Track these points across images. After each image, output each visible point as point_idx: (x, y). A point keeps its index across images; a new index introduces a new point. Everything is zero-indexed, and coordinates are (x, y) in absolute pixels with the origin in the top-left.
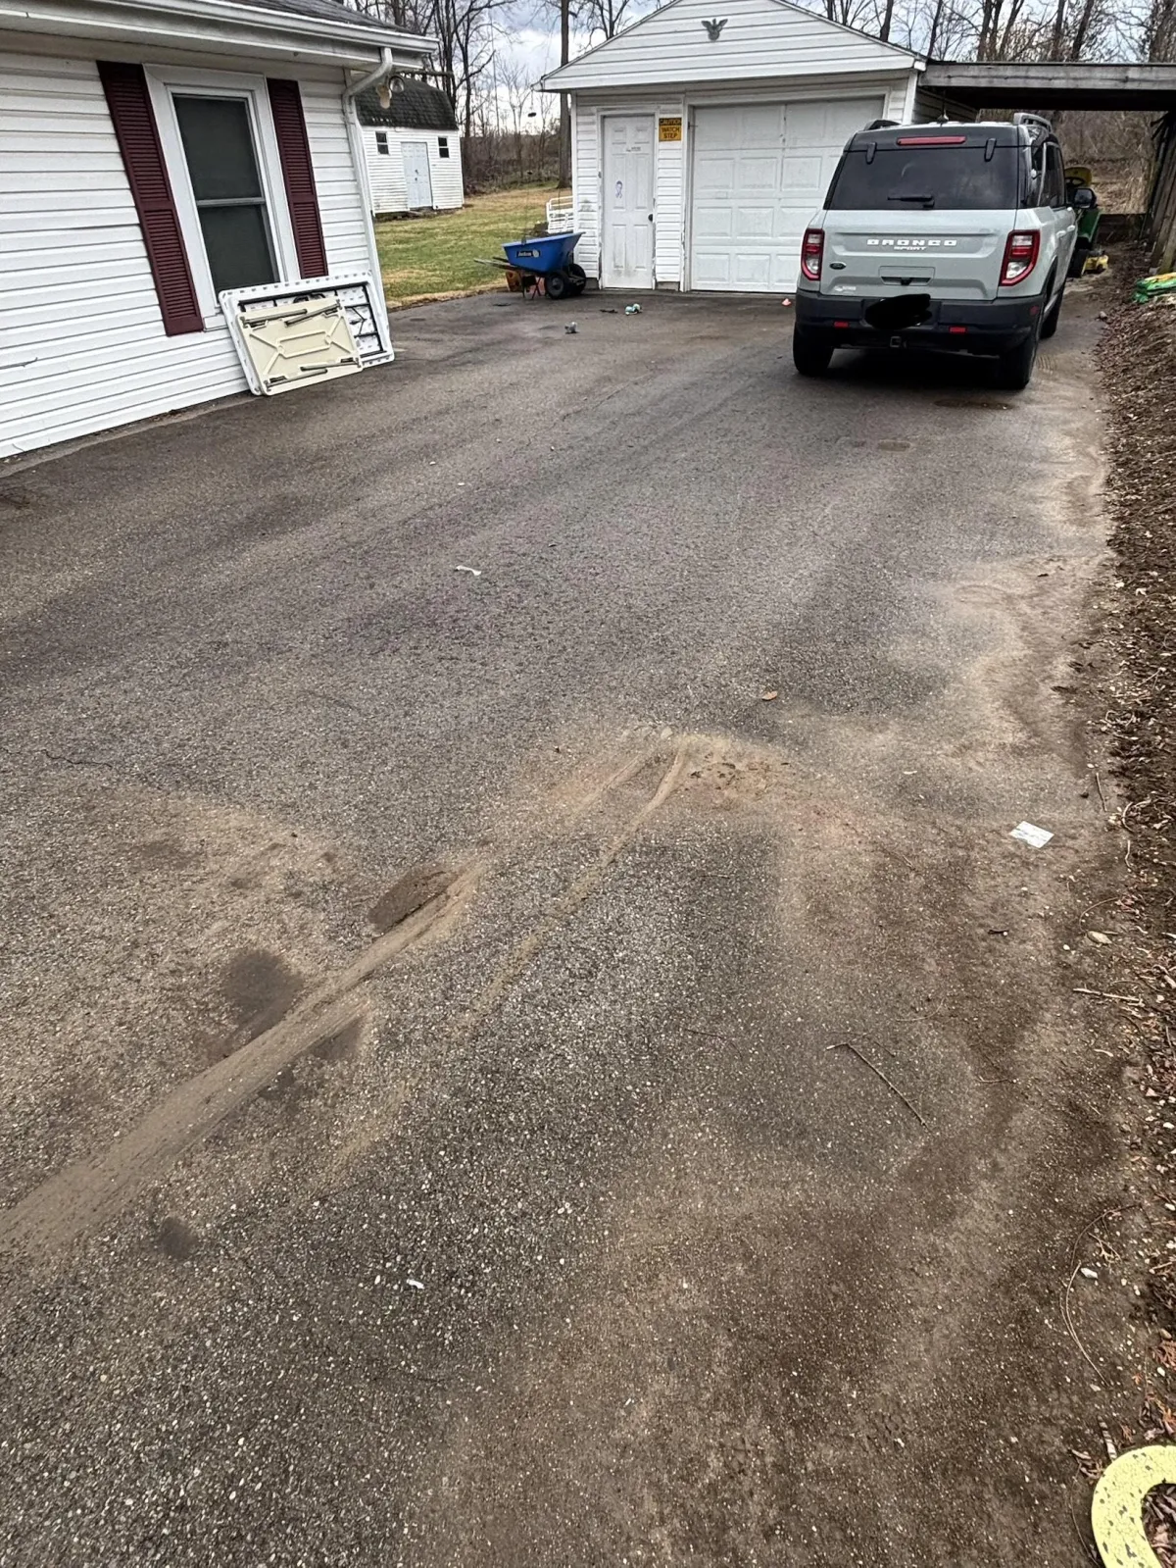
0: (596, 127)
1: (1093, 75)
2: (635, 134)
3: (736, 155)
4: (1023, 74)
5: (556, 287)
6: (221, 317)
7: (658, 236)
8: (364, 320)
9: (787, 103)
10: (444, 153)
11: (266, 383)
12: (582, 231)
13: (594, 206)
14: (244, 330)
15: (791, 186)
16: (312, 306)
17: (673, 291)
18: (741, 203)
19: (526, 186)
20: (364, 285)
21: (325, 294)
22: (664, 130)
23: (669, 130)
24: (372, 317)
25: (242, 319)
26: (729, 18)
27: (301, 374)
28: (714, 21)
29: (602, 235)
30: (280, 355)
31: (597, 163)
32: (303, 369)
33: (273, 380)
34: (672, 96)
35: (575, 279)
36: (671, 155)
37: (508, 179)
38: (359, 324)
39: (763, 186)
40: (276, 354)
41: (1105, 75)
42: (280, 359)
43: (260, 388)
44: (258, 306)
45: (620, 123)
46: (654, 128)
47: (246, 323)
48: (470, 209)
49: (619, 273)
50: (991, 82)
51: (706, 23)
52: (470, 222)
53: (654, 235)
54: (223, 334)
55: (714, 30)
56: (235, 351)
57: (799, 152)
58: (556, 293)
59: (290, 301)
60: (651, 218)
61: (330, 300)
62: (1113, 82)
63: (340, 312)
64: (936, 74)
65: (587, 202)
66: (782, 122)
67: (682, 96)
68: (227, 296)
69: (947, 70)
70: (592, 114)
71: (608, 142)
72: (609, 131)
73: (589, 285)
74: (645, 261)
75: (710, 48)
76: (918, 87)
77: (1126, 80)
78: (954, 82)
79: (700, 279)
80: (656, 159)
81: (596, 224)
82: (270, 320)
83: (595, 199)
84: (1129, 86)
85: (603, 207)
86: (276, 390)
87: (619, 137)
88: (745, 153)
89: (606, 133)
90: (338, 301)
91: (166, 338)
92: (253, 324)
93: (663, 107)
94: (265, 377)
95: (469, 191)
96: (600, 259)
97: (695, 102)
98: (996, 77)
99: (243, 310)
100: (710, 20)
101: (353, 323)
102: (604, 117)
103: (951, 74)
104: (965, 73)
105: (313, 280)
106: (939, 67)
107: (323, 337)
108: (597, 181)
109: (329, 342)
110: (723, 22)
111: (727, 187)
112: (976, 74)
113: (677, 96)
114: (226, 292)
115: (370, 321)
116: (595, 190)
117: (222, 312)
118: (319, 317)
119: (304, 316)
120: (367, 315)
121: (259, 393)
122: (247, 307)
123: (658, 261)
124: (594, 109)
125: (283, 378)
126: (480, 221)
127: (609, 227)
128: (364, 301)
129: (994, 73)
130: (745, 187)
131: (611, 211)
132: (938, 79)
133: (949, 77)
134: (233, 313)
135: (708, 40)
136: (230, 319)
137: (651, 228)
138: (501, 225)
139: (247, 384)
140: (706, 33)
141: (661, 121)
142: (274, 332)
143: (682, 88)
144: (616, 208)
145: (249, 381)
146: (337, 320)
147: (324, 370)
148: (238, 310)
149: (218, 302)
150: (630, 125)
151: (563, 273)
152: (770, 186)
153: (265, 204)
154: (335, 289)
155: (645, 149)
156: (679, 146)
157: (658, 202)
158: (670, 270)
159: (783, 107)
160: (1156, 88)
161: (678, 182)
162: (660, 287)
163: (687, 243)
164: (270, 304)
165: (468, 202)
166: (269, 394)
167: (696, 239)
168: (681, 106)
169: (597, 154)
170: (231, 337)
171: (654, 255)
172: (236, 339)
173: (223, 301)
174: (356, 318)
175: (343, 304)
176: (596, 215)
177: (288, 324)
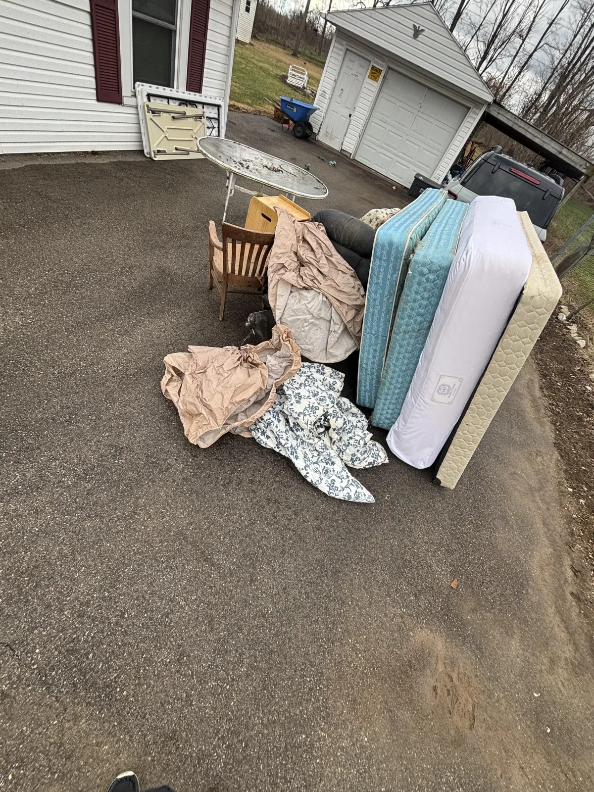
0: (342, 53)
1: (550, 143)
2: (358, 68)
3: (398, 103)
4: (526, 128)
5: (299, 132)
6: (134, 99)
7: (351, 126)
8: (214, 128)
9: (429, 88)
10: (248, 10)
11: (154, 152)
12: (318, 107)
13: (328, 96)
14: (147, 114)
15: (414, 131)
16: (189, 110)
17: (347, 157)
18: (391, 128)
19: (277, 45)
20: (219, 106)
21: (197, 105)
22: (372, 73)
23: (375, 73)
24: (219, 127)
25: (148, 106)
26: (426, 30)
27: (175, 151)
28: (419, 27)
29: (326, 113)
30: (166, 137)
31: (336, 73)
32: (176, 149)
33: (159, 151)
34: (383, 56)
35: (308, 132)
36: (371, 87)
37: (270, 37)
38: (211, 129)
39: (403, 125)
40: (163, 136)
41: (555, 146)
42: (165, 139)
43: (150, 153)
44: (158, 100)
45: (354, 57)
46: (368, 69)
47: (149, 109)
48: (252, 47)
49: (327, 136)
50: (513, 125)
51: (414, 26)
52: (252, 55)
53: (349, 125)
54: (133, 111)
55: (417, 32)
56: (139, 124)
57: (424, 116)
58: (298, 135)
59: (178, 103)
60: (350, 115)
61: (199, 110)
62: (556, 151)
63: (204, 120)
64: (495, 109)
65: (325, 92)
66: (424, 97)
67: (387, 59)
68: (141, 87)
69: (499, 110)
70: (342, 45)
71: (345, 64)
72: (347, 59)
73: (313, 136)
74: (341, 136)
75: (410, 41)
76: (485, 111)
77: (561, 153)
78: (500, 117)
79: (360, 156)
80: (363, 87)
81: (325, 106)
82: (163, 112)
83: (329, 92)
84: (560, 156)
85: (331, 99)
86: (159, 158)
87: (350, 64)
88: (401, 104)
89: (345, 58)
90: (204, 112)
91: (96, 102)
92: (153, 112)
93: (376, 59)
94: (154, 148)
95: (254, 36)
96: (321, 125)
97: (392, 66)
98: (516, 124)
99: (149, 100)
100: (417, 26)
101: (208, 128)
102: (347, 50)
103: (500, 112)
104: (506, 116)
105: (192, 93)
106: (497, 106)
107: (191, 132)
108: (333, 83)
109: (194, 136)
110: (423, 30)
111: (388, 117)
112: (510, 118)
113: (384, 57)
114: (141, 83)
115: (217, 129)
116: (330, 87)
117: (135, 96)
118: (191, 120)
119: (183, 116)
120: (216, 125)
121: (149, 156)
122: (152, 99)
123: (346, 139)
124: (344, 43)
125: (165, 151)
126: (257, 58)
127: (330, 111)
128: (216, 116)
129: (516, 121)
130: (395, 121)
131: (333, 103)
132: (494, 112)
133: (499, 113)
134: (142, 100)
135: (412, 36)
136: (140, 103)
137: (349, 122)
138: (266, 66)
139: (142, 146)
140: (413, 32)
141: (373, 67)
142: (164, 120)
143: (388, 55)
144: (336, 102)
145: (144, 147)
146: (200, 124)
147: (187, 152)
148: (145, 99)
149: (134, 88)
150: (358, 61)
151: (303, 125)
152: (406, 127)
153: (175, 31)
154: (203, 104)
155: (360, 78)
156: (376, 85)
157: (356, 110)
158: (349, 146)
159: (427, 90)
160: (568, 162)
161: (369, 104)
162: (342, 152)
163: (361, 137)
164: (165, 101)
165: (252, 43)
166: (155, 159)
167: (366, 136)
168: (384, 64)
169: (337, 68)
170: (138, 114)
171: (345, 135)
172: (141, 118)
173: (138, 89)
174: (210, 125)
175: (206, 115)
176: (326, 101)
177: (173, 118)
